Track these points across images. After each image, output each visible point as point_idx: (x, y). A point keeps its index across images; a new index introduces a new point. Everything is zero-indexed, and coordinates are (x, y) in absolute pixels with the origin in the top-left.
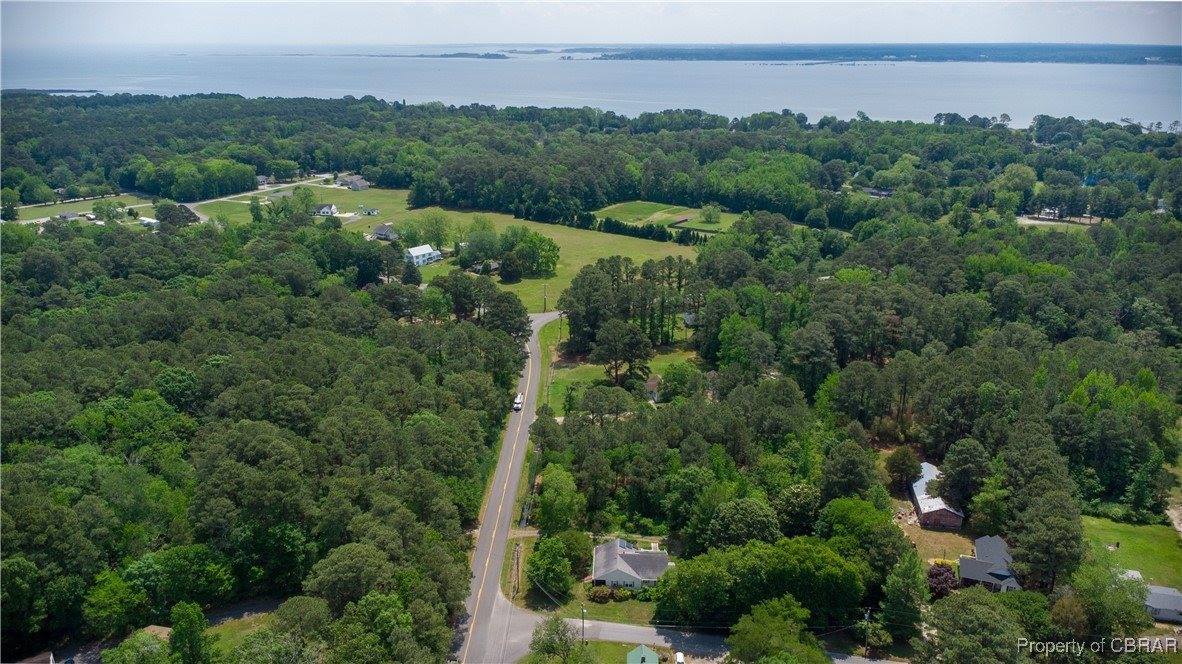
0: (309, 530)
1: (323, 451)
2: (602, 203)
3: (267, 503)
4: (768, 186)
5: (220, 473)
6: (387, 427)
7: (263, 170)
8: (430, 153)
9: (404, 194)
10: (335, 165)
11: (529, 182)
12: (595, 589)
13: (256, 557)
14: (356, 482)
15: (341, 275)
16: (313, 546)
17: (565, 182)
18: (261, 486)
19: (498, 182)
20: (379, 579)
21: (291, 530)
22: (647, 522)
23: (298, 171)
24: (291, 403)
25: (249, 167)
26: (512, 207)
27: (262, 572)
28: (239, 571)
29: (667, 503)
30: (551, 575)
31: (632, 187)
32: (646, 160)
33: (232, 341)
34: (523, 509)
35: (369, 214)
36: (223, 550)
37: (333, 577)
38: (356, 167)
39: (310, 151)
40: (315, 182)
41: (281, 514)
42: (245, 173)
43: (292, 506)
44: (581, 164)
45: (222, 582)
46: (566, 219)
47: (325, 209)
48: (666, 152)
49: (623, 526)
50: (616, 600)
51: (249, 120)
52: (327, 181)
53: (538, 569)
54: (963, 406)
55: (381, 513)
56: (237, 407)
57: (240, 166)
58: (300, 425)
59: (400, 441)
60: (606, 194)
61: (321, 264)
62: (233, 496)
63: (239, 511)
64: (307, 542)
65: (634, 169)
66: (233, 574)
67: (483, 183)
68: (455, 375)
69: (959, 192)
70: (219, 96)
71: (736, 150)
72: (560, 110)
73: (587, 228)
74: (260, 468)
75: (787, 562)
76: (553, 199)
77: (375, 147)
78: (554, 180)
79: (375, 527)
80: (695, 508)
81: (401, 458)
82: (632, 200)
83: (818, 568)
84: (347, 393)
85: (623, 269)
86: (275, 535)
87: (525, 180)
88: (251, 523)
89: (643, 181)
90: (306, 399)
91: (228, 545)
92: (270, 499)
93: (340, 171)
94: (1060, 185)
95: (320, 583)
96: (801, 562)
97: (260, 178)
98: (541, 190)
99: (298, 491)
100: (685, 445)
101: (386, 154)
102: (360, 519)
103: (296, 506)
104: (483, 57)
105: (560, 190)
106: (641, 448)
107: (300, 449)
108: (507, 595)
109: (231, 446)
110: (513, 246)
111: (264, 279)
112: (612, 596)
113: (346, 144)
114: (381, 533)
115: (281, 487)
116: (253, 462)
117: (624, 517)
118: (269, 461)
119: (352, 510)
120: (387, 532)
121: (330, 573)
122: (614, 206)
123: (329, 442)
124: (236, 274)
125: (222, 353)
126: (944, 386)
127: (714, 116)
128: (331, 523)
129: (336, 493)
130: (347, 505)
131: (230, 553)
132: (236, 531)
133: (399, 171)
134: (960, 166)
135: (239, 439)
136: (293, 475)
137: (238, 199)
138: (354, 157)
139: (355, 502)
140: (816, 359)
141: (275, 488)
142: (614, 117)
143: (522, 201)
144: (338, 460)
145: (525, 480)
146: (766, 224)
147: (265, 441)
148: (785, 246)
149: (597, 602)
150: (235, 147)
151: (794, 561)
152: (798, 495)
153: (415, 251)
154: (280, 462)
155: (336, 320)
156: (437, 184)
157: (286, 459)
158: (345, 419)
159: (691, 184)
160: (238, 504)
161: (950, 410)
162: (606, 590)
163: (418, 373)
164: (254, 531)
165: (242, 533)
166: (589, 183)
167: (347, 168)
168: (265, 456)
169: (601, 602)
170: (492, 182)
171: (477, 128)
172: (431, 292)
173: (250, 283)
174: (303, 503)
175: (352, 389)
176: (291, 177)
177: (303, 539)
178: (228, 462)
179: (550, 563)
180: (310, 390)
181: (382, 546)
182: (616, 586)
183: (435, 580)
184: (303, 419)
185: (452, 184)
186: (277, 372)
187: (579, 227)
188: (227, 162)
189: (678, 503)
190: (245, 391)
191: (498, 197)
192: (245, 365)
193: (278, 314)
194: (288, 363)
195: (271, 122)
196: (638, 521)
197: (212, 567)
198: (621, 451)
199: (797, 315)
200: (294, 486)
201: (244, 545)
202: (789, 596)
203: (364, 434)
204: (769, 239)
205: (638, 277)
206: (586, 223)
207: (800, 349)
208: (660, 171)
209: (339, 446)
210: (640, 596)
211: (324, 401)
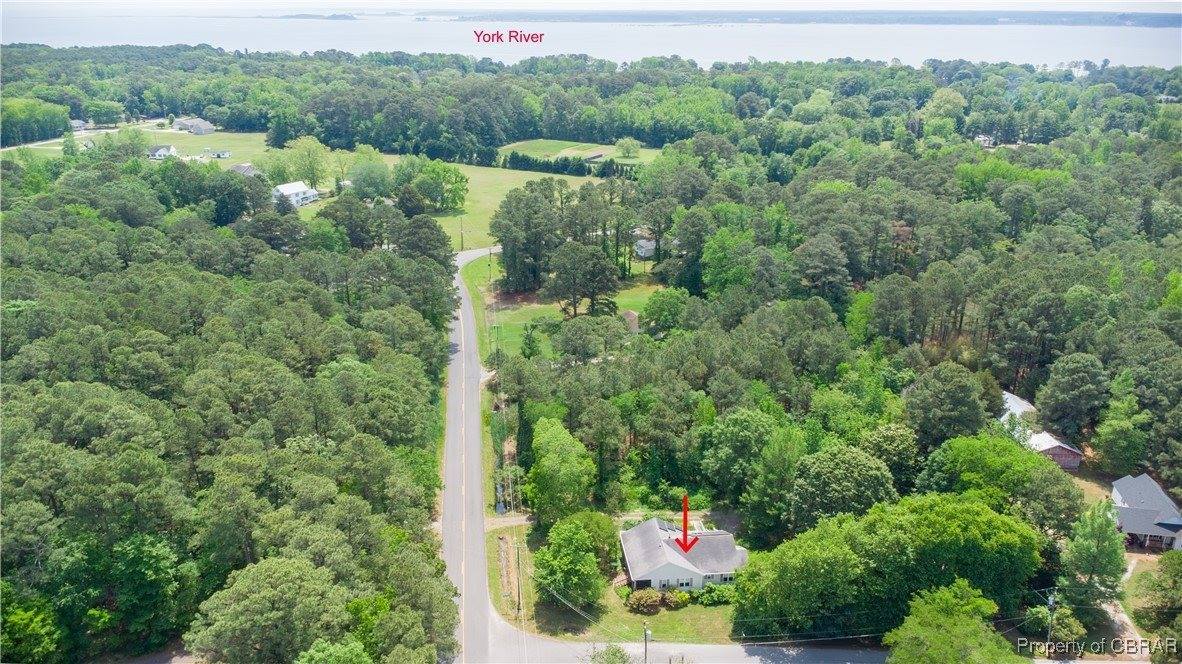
0: (182, 544)
1: (196, 419)
2: (501, 141)
3: (107, 505)
4: (689, 117)
5: (25, 461)
6: (295, 381)
7: (77, 112)
8: (289, 90)
9: (261, 137)
10: (170, 108)
11: (415, 116)
12: (638, 594)
13: (93, 592)
14: (258, 460)
15: (193, 210)
16: (191, 568)
17: (458, 115)
18: (96, 478)
19: (378, 117)
20: (325, 617)
21: (153, 544)
22: (679, 492)
23: (123, 116)
24: (137, 356)
25: (59, 108)
26: (396, 145)
27: (107, 616)
28: (67, 618)
29: (709, 462)
30: (575, 580)
31: (532, 123)
32: (544, 95)
33: (39, 281)
34: (496, 488)
35: (219, 157)
36: (37, 586)
37: (243, 622)
38: (197, 110)
39: (138, 92)
40: (147, 127)
41: (134, 522)
42: (55, 115)
43: (150, 505)
44: (473, 96)
45: (37, 639)
46: (463, 156)
47: (162, 152)
48: (565, 88)
49: (644, 500)
50: (670, 608)
51: (57, 63)
52: (161, 126)
53: (553, 573)
54: (1049, 317)
55: (307, 505)
56: (51, 366)
57: (49, 106)
58: (153, 385)
59: (320, 398)
60: (505, 130)
61: (164, 200)
62: (48, 498)
63: (61, 520)
64: (179, 562)
65: (534, 104)
66: (58, 624)
67: (359, 118)
68: (376, 312)
69: (888, 122)
70: (21, 46)
71: (639, 84)
72: (431, 56)
73: (489, 165)
74: (93, 452)
75: (945, 531)
76: (446, 134)
77: (219, 86)
78: (445, 112)
79: (302, 528)
80: (759, 468)
81: (322, 424)
82: (533, 139)
83: (986, 537)
84: (223, 340)
85: (556, 194)
86: (124, 554)
87: (409, 112)
88: (83, 539)
89: (545, 117)
90: (160, 351)
91: (45, 578)
92: (111, 498)
93: (177, 115)
94: (991, 111)
95: (218, 635)
96: (965, 529)
97: (75, 123)
98: (430, 124)
99: (158, 484)
100: (714, 385)
101: (235, 91)
102: (274, 519)
103: (157, 507)
104: (328, 18)
105: (453, 123)
106: (654, 394)
107: (158, 418)
108: (505, 615)
109: (42, 422)
110: (409, 178)
111: (86, 211)
112: (664, 602)
113: (182, 84)
114: (317, 536)
115: (131, 477)
116: (81, 442)
117: (643, 488)
118: (108, 439)
119: (255, 504)
120: (323, 535)
121: (237, 615)
122: (514, 145)
123: (206, 406)
124: (46, 205)
125: (25, 298)
126: (1016, 296)
127: (601, 61)
128: (220, 526)
129: (225, 479)
130: (248, 497)
131: (50, 589)
132: (58, 554)
133: (251, 111)
134: (877, 98)
135: (57, 408)
136: (151, 458)
137: (47, 145)
138: (193, 99)
139: (260, 490)
140: (831, 278)
141: (122, 480)
142: (491, 63)
143: (407, 138)
144: (220, 431)
145: (490, 449)
146: (709, 145)
147: (99, 409)
148: (732, 170)
149: (642, 613)
150: (42, 88)
151: (954, 527)
152: (892, 439)
153: (285, 189)
154: (127, 439)
155: (194, 255)
156: (303, 121)
157: (136, 434)
158: (227, 372)
159: (600, 118)
160: (58, 511)
161: (1032, 323)
162: (653, 594)
163: (323, 311)
164: (88, 551)
165: (67, 556)
166: (485, 117)
167: (186, 113)
168: (100, 431)
169: (649, 614)
170: (370, 118)
171: (340, 68)
172: (320, 225)
173: (65, 215)
174: (169, 501)
175: (232, 334)
176: (115, 121)
177: (174, 558)
178: (36, 442)
179: (571, 562)
180: (166, 338)
181: (319, 560)
182: (665, 587)
183: (415, 607)
184: (158, 377)
185: (320, 119)
186: (111, 316)
187: (480, 164)
188: (31, 102)
189: (730, 461)
190: (62, 342)
191: (377, 134)
192: (60, 308)
193: (108, 249)
194: (128, 304)
195: (85, 66)
196: (666, 492)
197: (19, 616)
198: (628, 398)
199: (784, 233)
200: (151, 475)
201: (72, 576)
202: (963, 583)
203: (261, 390)
204: (714, 162)
205: (575, 202)
206: (487, 160)
207: (808, 267)
208: (563, 106)
209: (220, 408)
210: (705, 598)
211: (190, 353)
